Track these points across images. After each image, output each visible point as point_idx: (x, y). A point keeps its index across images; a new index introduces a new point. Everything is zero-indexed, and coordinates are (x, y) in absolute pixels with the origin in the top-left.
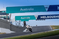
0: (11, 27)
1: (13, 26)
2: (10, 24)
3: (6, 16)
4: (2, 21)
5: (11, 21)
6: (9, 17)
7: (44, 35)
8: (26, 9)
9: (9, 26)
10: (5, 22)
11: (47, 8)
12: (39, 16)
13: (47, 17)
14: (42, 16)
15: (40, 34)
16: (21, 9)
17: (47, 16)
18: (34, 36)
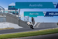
0: (20, 22)
1: (21, 21)
2: (19, 19)
3: (15, 11)
4: (11, 15)
5: (19, 16)
6: (18, 12)
7: (51, 31)
8: (35, 5)
9: (18, 21)
10: (14, 17)
11: (55, 5)
12: (47, 12)
13: (55, 14)
14: (50, 12)
15: (48, 31)
16: (30, 5)
17: (55, 12)
18: (41, 32)
